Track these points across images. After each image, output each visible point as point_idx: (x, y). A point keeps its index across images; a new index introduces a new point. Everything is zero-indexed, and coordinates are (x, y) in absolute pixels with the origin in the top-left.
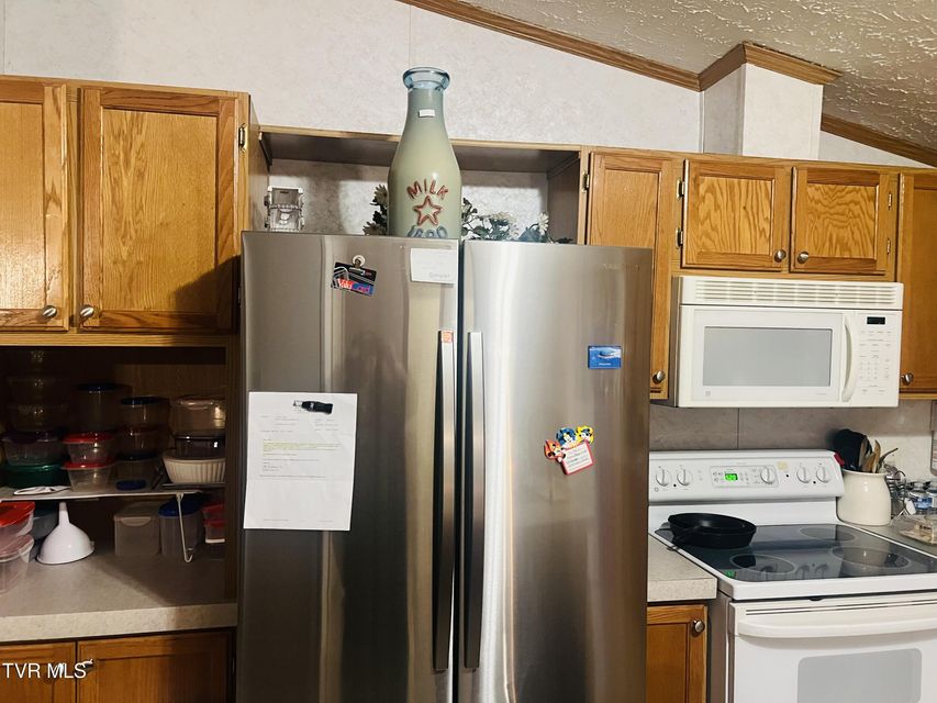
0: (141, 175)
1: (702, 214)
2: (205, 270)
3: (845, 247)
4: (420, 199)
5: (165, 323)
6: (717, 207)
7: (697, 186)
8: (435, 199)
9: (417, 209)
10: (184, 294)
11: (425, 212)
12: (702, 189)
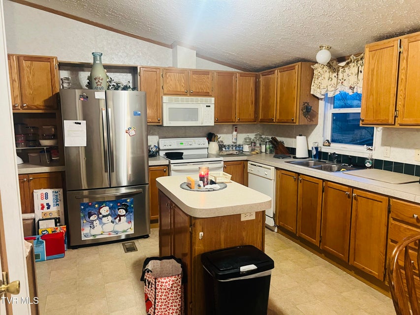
0: (34, 75)
1: (168, 82)
2: (50, 96)
3: (202, 89)
4: (97, 81)
5: (42, 107)
6: (171, 80)
7: (166, 75)
8: (100, 81)
9: (96, 83)
10: (45, 101)
11: (98, 83)
12: (167, 76)
